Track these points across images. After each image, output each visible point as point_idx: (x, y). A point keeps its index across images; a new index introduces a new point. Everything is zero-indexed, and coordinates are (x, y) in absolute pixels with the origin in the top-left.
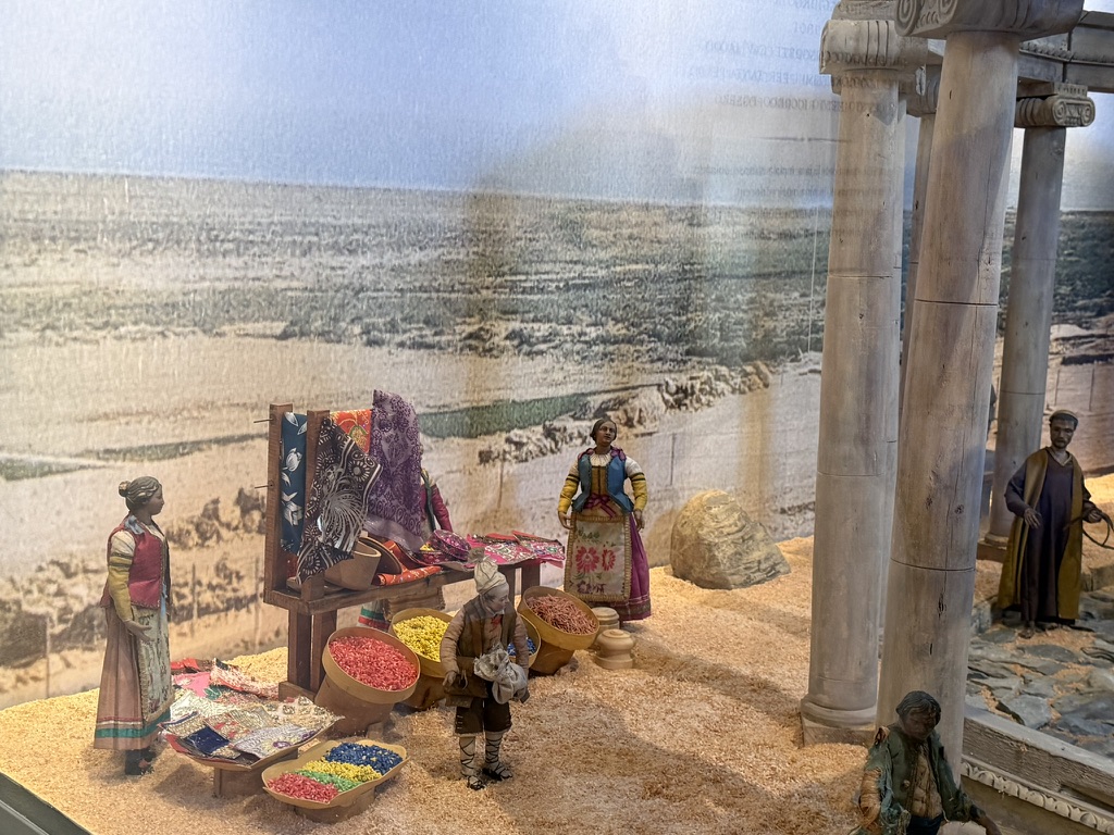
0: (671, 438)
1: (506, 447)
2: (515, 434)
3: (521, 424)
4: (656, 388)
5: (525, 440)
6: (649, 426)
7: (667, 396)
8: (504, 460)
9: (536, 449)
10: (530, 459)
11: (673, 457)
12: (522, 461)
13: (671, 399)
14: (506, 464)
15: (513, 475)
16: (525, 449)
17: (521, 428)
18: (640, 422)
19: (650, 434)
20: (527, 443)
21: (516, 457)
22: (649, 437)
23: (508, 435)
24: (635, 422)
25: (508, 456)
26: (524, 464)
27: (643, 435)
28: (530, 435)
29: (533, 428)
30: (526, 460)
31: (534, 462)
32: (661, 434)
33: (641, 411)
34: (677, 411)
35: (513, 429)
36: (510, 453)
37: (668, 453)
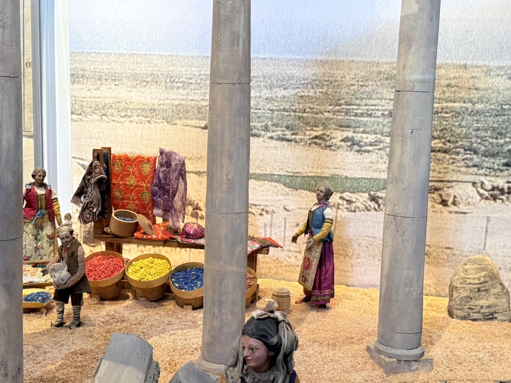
0: (485, 219)
1: (340, 202)
2: (346, 195)
3: (352, 190)
4: (471, 184)
5: (354, 200)
6: (462, 208)
7: (482, 191)
8: (338, 208)
9: (362, 206)
10: (357, 211)
11: (487, 231)
12: (352, 211)
13: (486, 194)
14: (340, 211)
15: (345, 218)
16: (354, 205)
17: (351, 192)
18: (454, 203)
19: (464, 213)
20: (356, 202)
21: (347, 208)
22: (463, 215)
23: (341, 195)
24: (449, 203)
25: (341, 207)
26: (353, 213)
27: (456, 213)
28: (359, 198)
29: (361, 194)
30: (355, 211)
31: (360, 213)
32: (475, 215)
33: (455, 197)
34: (492, 202)
35: (345, 192)
36: (342, 205)
37: (482, 228)
